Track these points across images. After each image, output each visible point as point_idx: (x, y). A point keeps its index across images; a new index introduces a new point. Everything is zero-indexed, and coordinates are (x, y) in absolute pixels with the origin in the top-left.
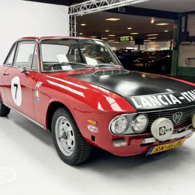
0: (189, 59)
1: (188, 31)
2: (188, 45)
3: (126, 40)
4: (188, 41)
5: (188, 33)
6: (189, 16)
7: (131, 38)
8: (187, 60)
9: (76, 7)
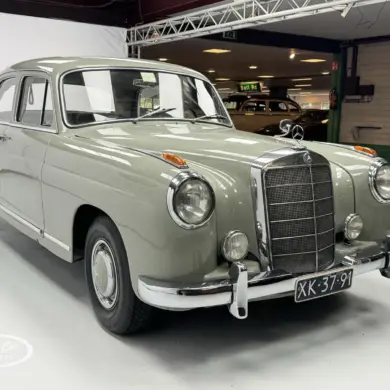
0: (360, 128)
1: (358, 74)
2: (358, 101)
3: (251, 89)
4: (357, 94)
5: (358, 78)
6: (361, 47)
7: (261, 84)
8: (355, 130)
9: (140, 30)
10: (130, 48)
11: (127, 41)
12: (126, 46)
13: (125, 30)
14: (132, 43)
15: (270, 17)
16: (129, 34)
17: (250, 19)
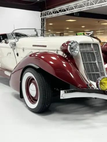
9: (46, 12)
10: (42, 19)
11: (41, 16)
12: (40, 18)
13: (40, 13)
14: (42, 17)
15: (96, 6)
16: (41, 14)
17: (88, 7)
